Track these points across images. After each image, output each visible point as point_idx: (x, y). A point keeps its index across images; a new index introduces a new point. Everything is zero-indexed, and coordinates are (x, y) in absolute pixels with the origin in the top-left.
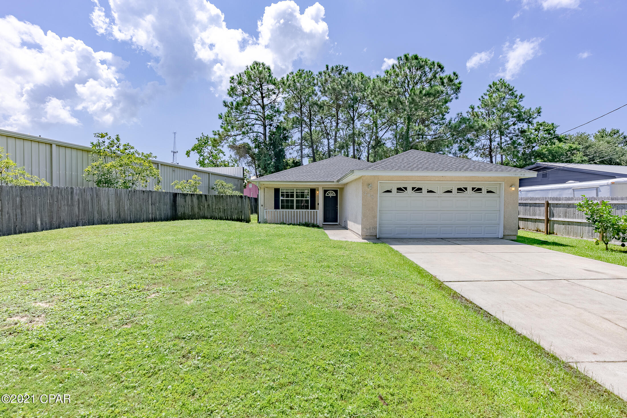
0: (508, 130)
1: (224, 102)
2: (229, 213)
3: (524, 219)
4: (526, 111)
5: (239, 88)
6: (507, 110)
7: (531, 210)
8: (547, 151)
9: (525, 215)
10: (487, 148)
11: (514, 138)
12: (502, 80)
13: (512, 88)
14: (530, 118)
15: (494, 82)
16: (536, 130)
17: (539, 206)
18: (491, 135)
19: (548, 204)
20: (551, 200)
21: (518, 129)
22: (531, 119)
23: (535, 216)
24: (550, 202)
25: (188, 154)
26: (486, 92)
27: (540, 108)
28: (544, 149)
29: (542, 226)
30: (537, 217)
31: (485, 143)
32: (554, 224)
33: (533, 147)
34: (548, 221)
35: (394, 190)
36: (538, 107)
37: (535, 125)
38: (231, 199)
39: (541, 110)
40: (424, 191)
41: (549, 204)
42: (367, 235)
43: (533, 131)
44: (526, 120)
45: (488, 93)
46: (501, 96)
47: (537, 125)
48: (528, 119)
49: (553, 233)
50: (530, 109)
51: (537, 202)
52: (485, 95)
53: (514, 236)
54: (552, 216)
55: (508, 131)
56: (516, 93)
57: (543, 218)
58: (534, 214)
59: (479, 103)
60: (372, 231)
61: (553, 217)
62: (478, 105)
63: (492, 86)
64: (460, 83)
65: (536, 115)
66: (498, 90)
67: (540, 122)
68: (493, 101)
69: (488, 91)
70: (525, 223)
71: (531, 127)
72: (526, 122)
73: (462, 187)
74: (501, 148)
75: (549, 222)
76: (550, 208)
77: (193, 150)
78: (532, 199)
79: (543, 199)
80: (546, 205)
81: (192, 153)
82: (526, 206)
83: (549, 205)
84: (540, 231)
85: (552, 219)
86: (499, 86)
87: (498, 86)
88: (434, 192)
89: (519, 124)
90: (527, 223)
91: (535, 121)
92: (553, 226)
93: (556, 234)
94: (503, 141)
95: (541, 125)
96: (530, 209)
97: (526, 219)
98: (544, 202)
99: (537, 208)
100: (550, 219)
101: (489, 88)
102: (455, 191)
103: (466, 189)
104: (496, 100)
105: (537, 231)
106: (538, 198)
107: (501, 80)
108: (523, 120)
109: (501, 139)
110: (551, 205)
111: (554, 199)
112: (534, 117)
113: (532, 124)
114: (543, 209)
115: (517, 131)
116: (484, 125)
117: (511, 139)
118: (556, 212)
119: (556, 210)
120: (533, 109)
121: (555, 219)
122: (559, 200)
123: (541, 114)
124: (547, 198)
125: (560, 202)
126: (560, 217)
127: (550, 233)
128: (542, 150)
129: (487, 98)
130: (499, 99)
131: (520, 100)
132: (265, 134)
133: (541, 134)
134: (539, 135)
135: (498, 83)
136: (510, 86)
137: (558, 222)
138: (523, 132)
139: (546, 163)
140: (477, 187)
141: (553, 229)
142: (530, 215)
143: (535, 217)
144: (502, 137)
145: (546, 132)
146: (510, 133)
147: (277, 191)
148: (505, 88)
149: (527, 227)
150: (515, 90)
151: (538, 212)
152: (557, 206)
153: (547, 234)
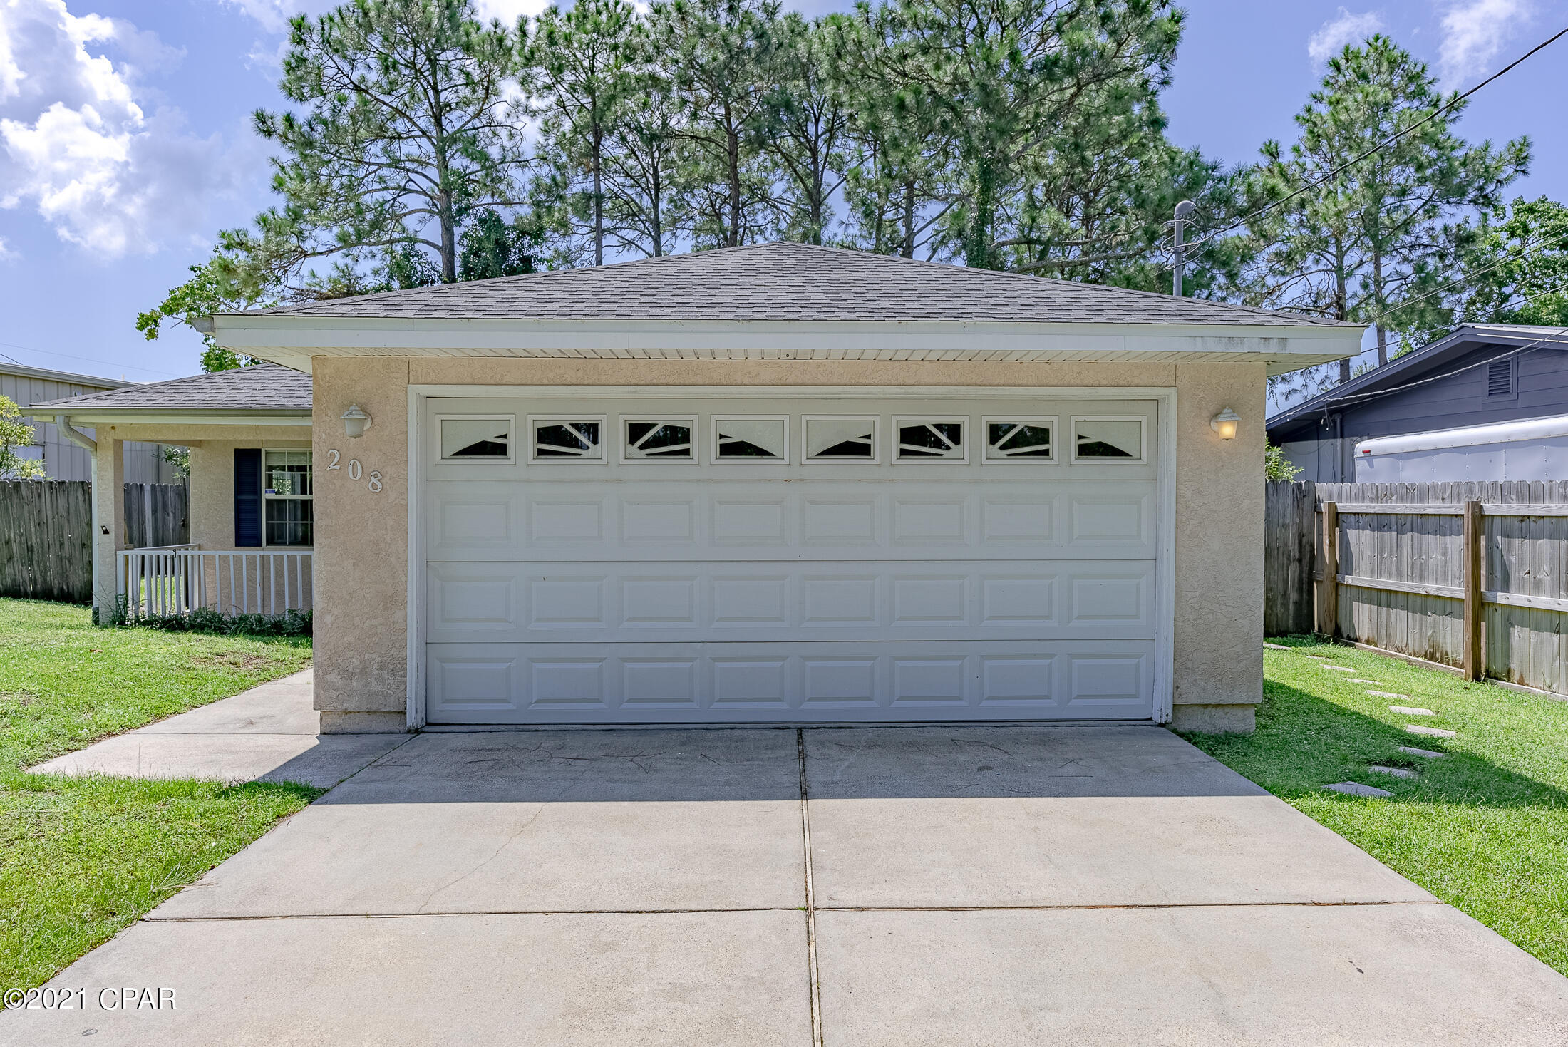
0: (1407, 232)
1: (261, 118)
2: (52, 563)
3: (1374, 593)
4: (1472, 154)
5: (330, 63)
6: (1401, 155)
7: (1406, 550)
8: (1554, 311)
9: (1380, 575)
10: (1329, 306)
11: (1432, 263)
12: (1380, 42)
13: (1419, 69)
14: (1489, 180)
15: (1347, 49)
16: (1513, 234)
17: (1440, 531)
18: (1340, 256)
19: (1480, 520)
20: (1492, 496)
21: (1446, 229)
22: (1492, 187)
23: (1422, 578)
24: (1490, 508)
25: (148, 324)
26: (1319, 88)
27: (1525, 143)
28: (1545, 303)
29: (1453, 635)
30: (1432, 588)
31: (1323, 287)
32: (1508, 624)
33: (1505, 298)
34: (1480, 606)
35: (523, 444)
36: (1517, 139)
37: (1510, 213)
38: (61, 500)
39: (1531, 151)
40: (704, 445)
41: (1483, 516)
42: (351, 706)
43: (1503, 236)
44: (1472, 194)
45: (1327, 92)
46: (1370, 99)
47: (1518, 212)
48: (1481, 189)
49: (1508, 674)
50: (1487, 147)
51: (1432, 507)
52: (1317, 98)
53: (1239, 712)
54: (1498, 584)
55: (1408, 239)
56: (1433, 90)
57: (1457, 589)
58: (1417, 571)
59: (1299, 134)
60: (375, 686)
61: (1506, 587)
62: (1295, 142)
63: (1343, 63)
64: (1176, 19)
65: (1509, 170)
66: (1364, 77)
67: (1529, 201)
68: (1344, 117)
69: (1327, 84)
70: (1379, 615)
71: (1493, 222)
72: (1474, 202)
73: (927, 420)
74: (1380, 301)
75: (1488, 611)
76: (1491, 539)
77: (168, 310)
78: (1407, 492)
79: (1455, 491)
80: (1468, 523)
81: (166, 321)
82: (1381, 528)
83: (1488, 522)
84: (1444, 658)
85: (1501, 598)
86: (1367, 65)
87: (1364, 62)
88: (761, 452)
89: (1446, 209)
90: (1389, 615)
91: (1507, 196)
92: (1506, 637)
93: (1521, 682)
94: (1385, 272)
95: (1531, 210)
96: (1399, 545)
97: (1384, 596)
98: (1458, 507)
99: (1431, 540)
100: (1489, 596)
101: (1331, 72)
102: (886, 444)
103: (954, 432)
104: (1354, 115)
105: (1432, 657)
106: (1435, 487)
107: (1377, 39)
108: (1461, 192)
109: (1378, 267)
110: (1497, 521)
111: (1507, 491)
112: (1502, 177)
113: (1495, 207)
114: (1457, 544)
115: (1441, 239)
116: (1273, 188)
117: (1420, 268)
118: (1521, 562)
119: (1518, 552)
120: (1498, 148)
121: (1514, 598)
122: (1536, 499)
123: (1531, 166)
124: (1477, 489)
125: (1538, 509)
126: (1538, 587)
127: (1492, 676)
128: (1539, 310)
129: (1323, 109)
130: (1364, 109)
131: (1452, 116)
132: (448, 251)
133: (1536, 247)
134: (1526, 251)
135: (1365, 49)
136: (1412, 59)
137: (1533, 619)
138: (1464, 240)
139: (1506, 328)
140: (1023, 420)
141: (1506, 653)
142: (1400, 576)
143: (1418, 587)
144: (1383, 260)
145: (1552, 240)
146: (1412, 247)
147: (247, 461)
148: (1391, 71)
149: (1389, 636)
150: (1429, 76)
151: (1434, 559)
152: (1524, 526)
153: (1477, 677)
